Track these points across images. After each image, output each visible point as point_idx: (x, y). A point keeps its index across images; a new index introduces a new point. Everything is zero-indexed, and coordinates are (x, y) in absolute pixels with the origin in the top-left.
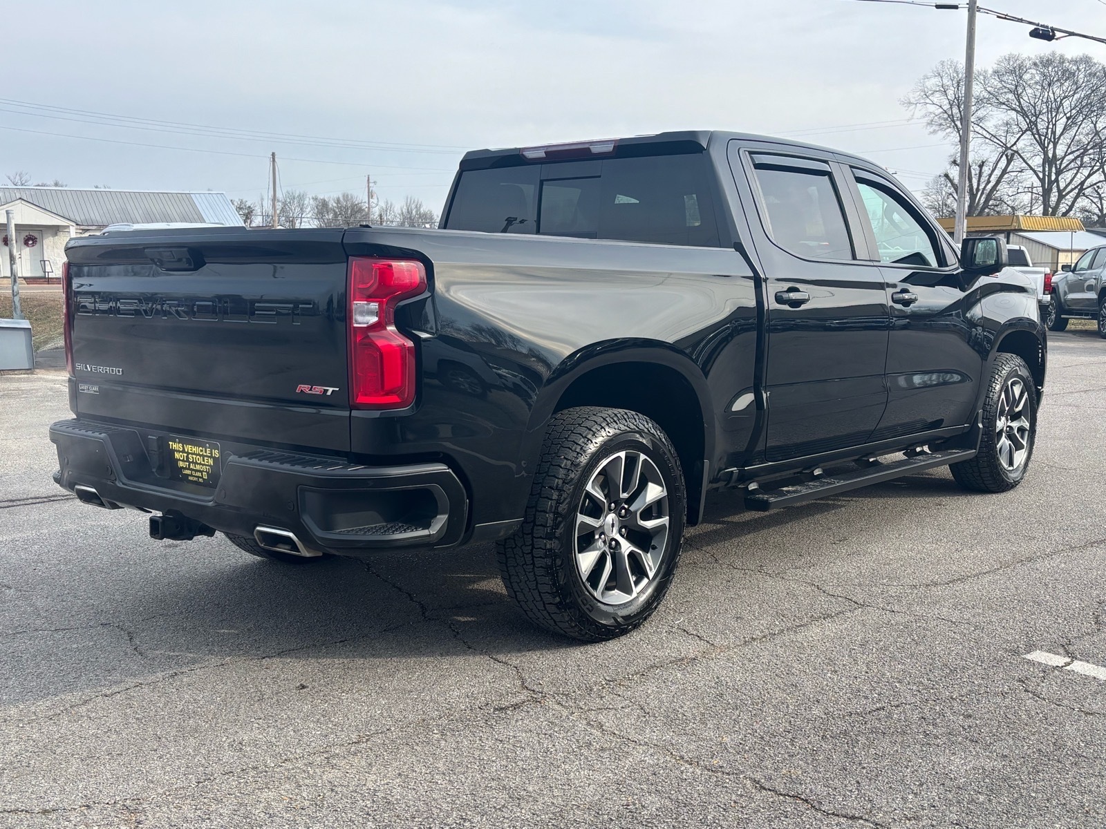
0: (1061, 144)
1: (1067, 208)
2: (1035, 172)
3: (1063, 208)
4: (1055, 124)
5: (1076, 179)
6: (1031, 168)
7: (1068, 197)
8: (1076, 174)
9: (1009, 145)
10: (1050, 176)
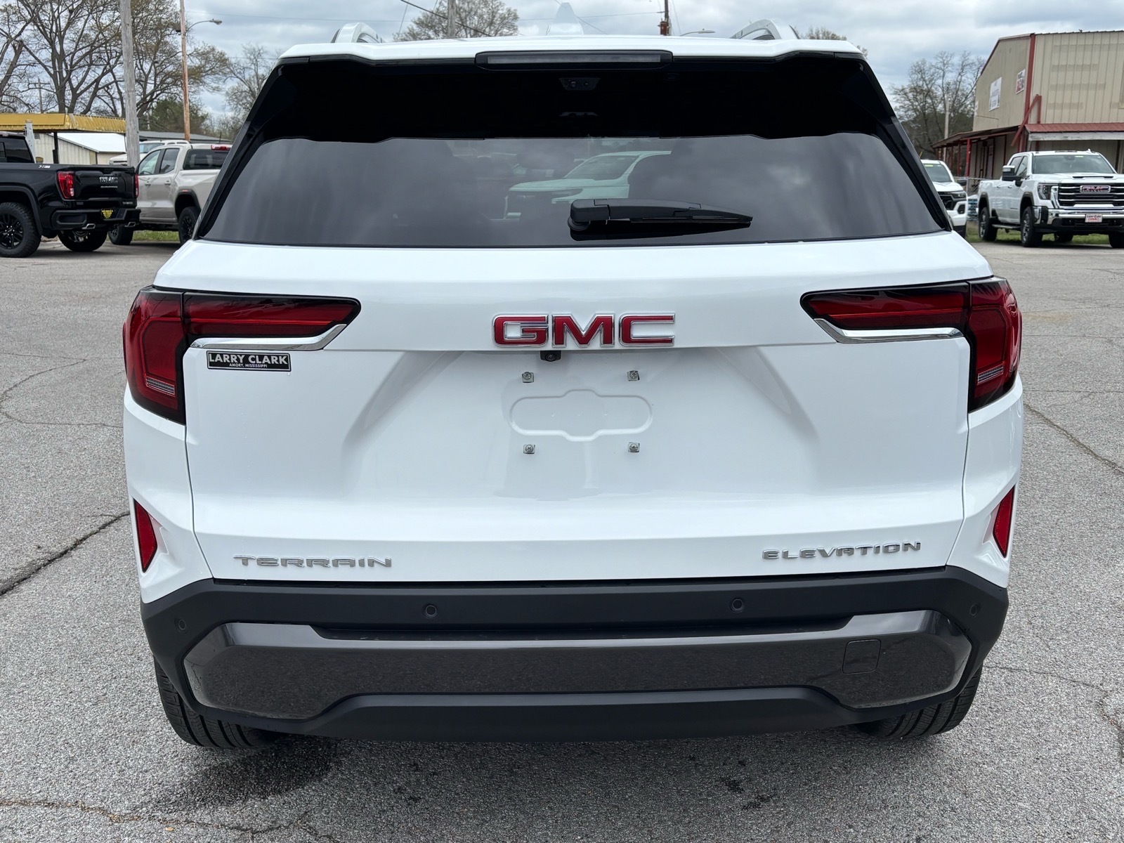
0: (68, 38)
1: (85, 108)
2: (45, 67)
3: (79, 108)
4: (59, 17)
5: (88, 77)
6: (40, 63)
7: (83, 95)
8: (87, 72)
9: (13, 36)
10: (61, 73)
